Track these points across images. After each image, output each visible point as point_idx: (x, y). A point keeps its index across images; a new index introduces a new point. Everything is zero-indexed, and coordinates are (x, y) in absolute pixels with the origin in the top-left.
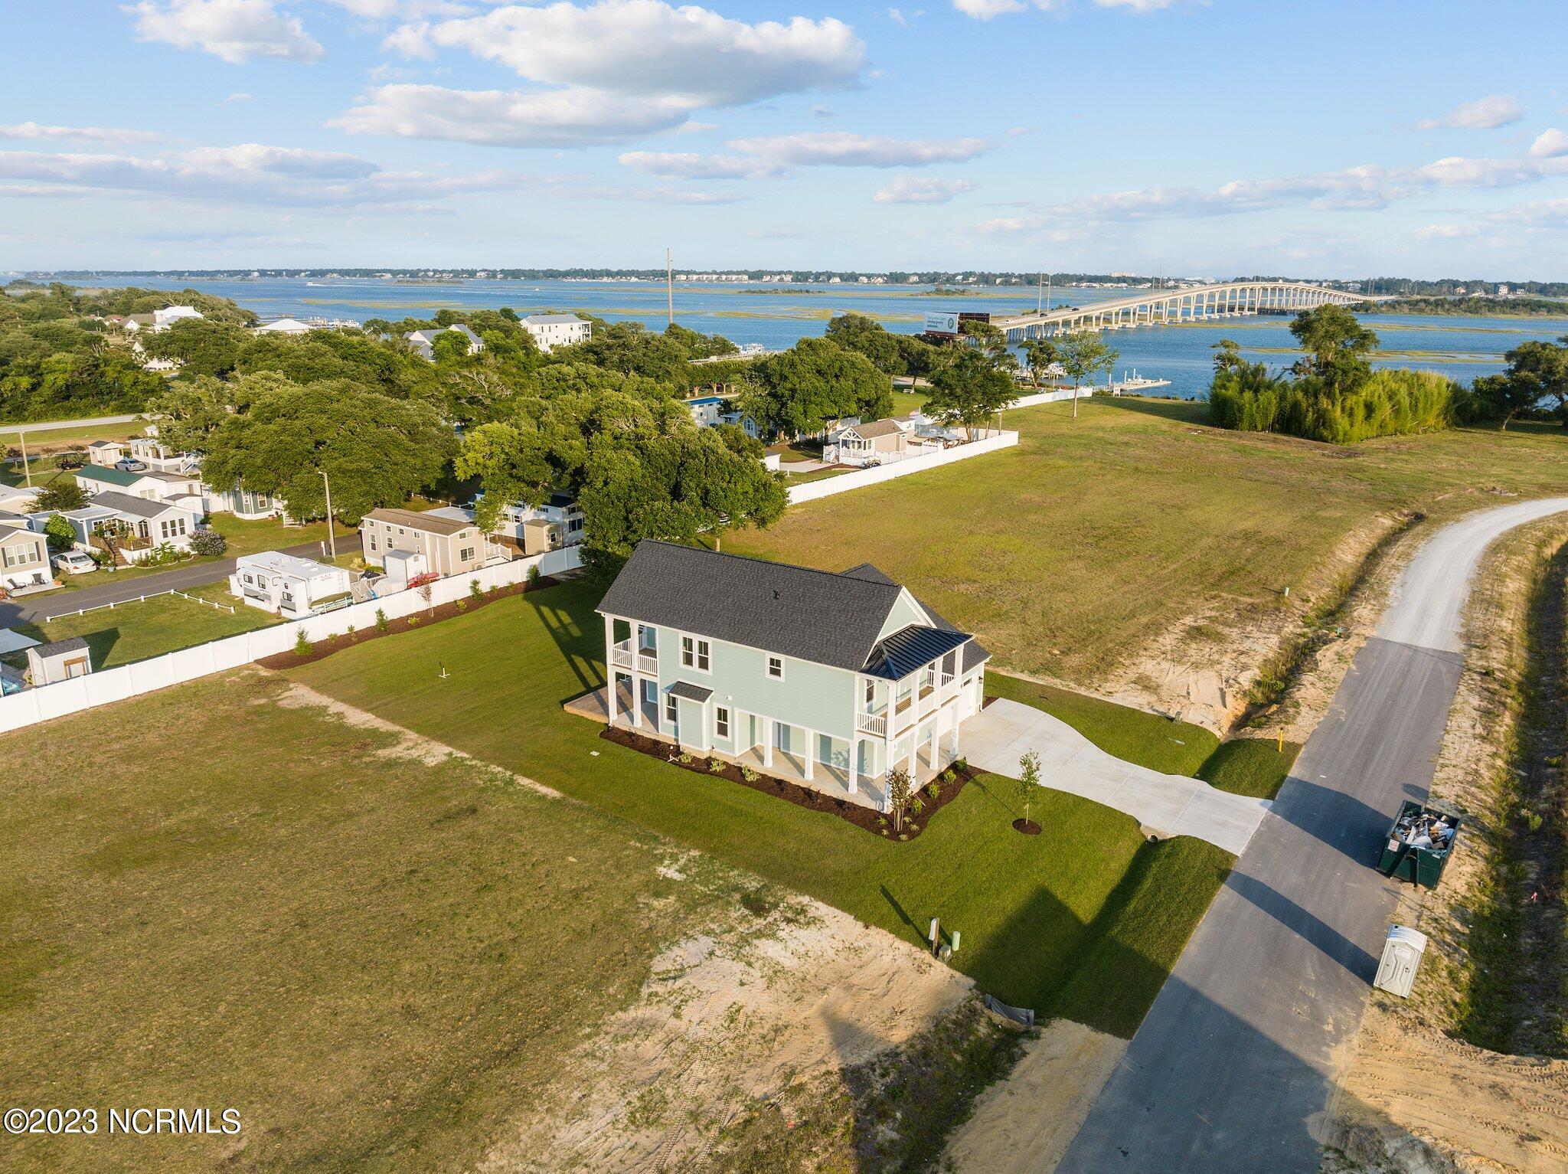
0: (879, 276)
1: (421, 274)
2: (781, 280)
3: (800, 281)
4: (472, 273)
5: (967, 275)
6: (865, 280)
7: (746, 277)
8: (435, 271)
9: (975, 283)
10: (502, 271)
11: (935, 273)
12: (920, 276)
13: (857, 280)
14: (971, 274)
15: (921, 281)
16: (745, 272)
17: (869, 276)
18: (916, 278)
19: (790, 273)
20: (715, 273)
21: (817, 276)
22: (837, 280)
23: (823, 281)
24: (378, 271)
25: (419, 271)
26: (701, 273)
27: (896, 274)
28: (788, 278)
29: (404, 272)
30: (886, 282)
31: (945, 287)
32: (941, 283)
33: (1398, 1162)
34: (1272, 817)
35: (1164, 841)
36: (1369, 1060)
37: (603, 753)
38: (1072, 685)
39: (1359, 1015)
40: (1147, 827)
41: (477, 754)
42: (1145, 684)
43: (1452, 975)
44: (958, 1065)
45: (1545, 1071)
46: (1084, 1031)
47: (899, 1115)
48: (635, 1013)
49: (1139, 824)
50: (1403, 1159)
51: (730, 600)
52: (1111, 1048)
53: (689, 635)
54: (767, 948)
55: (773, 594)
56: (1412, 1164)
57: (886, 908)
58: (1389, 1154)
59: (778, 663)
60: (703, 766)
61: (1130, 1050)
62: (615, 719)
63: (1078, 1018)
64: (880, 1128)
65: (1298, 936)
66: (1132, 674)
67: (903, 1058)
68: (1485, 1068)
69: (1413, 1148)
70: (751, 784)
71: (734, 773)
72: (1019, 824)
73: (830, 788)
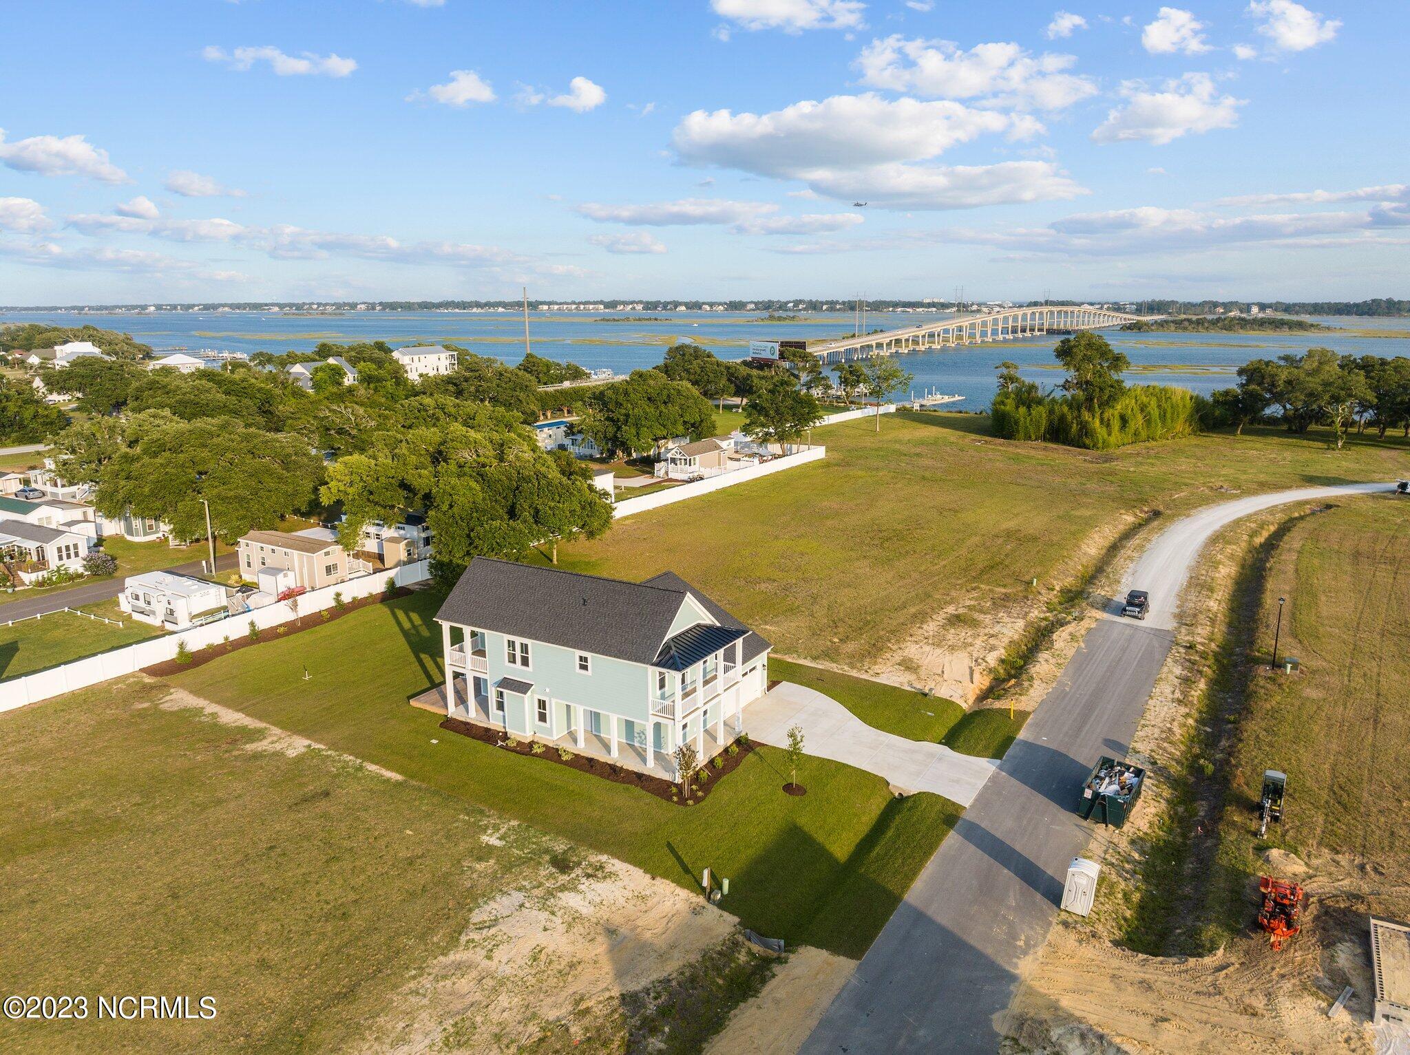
0: (720, 304)
1: (305, 307)
2: (634, 308)
3: (650, 309)
4: (353, 306)
5: (797, 303)
6: (708, 308)
7: (602, 307)
8: (319, 304)
9: (804, 309)
10: (381, 304)
11: (770, 301)
12: (756, 303)
13: (700, 308)
14: (801, 302)
15: (757, 309)
16: (601, 302)
17: (711, 305)
18: (752, 306)
19: (641, 302)
20: (574, 303)
21: (665, 305)
22: (683, 308)
23: (671, 309)
24: (266, 305)
25: (304, 304)
26: (561, 304)
27: (735, 302)
28: (640, 307)
29: (291, 305)
30: (726, 309)
31: (776, 314)
32: (774, 310)
33: (1060, 1045)
34: (998, 773)
35: (908, 797)
36: (1050, 967)
37: (441, 741)
38: (846, 668)
39: (1046, 932)
40: (894, 786)
41: (333, 745)
42: (908, 665)
43: (1127, 897)
44: (720, 987)
45: (1183, 967)
46: (824, 954)
47: (667, 1029)
48: (453, 957)
49: (888, 784)
50: (1064, 1042)
51: (547, 607)
52: (845, 966)
53: (512, 638)
54: (569, 900)
55: (582, 602)
56: (1071, 1046)
57: (671, 861)
58: (1054, 1039)
59: (586, 660)
60: (525, 749)
61: (859, 968)
62: (453, 710)
63: (819, 945)
64: (651, 1040)
65: (1006, 871)
66: (898, 658)
67: (674, 983)
68: (1138, 968)
69: (1072, 1034)
70: (566, 763)
71: (552, 754)
72: (788, 788)
73: (632, 764)
